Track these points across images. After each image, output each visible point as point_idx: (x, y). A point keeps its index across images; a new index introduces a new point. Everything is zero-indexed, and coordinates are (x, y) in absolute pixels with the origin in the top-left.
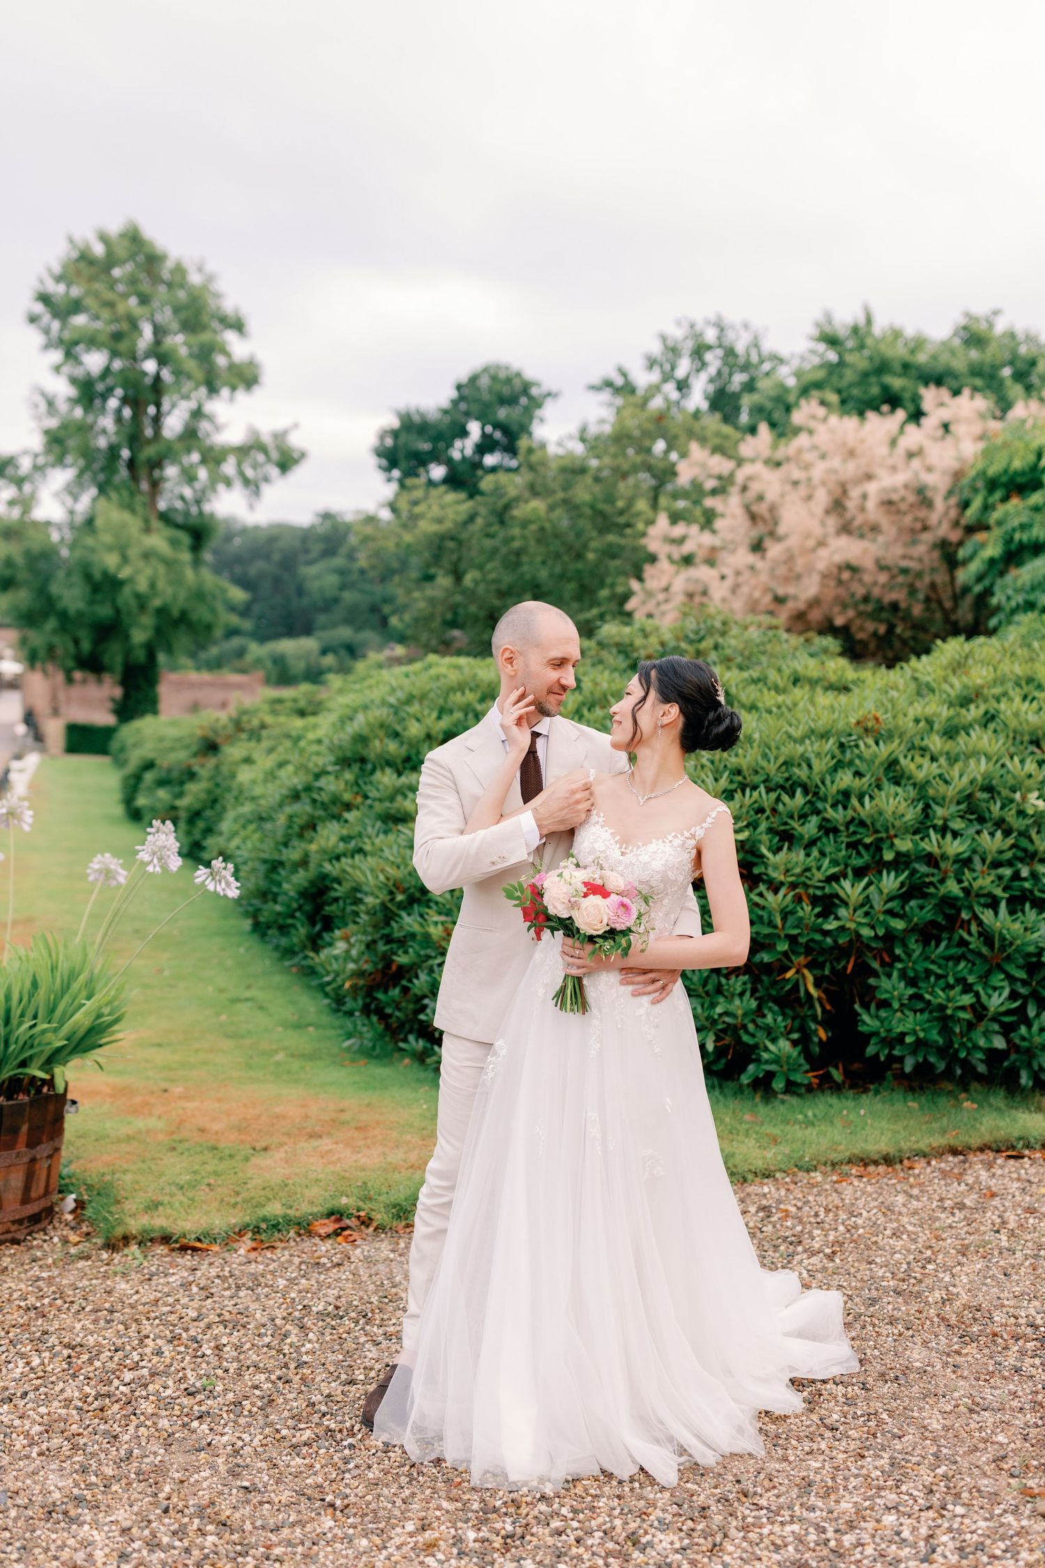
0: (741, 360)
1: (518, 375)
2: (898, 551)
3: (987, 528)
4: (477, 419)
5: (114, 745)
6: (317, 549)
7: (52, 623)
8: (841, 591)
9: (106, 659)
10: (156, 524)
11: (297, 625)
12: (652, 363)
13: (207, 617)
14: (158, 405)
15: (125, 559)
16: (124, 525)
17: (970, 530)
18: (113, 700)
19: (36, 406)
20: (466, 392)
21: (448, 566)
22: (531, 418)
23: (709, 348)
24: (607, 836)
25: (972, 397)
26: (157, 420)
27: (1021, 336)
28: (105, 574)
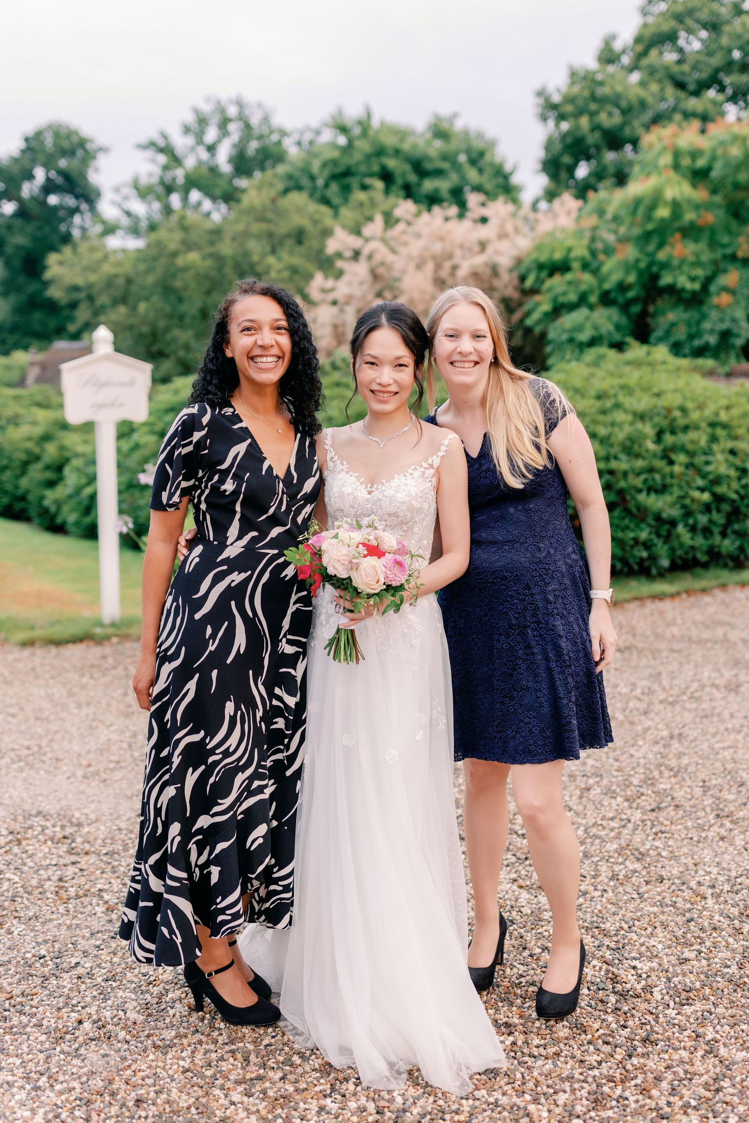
0: (256, 132)
1: (76, 133)
3: (540, 292)
4: (42, 166)
12: (187, 130)
17: (528, 293)
20: (34, 144)
23: (231, 120)
24: (353, 479)
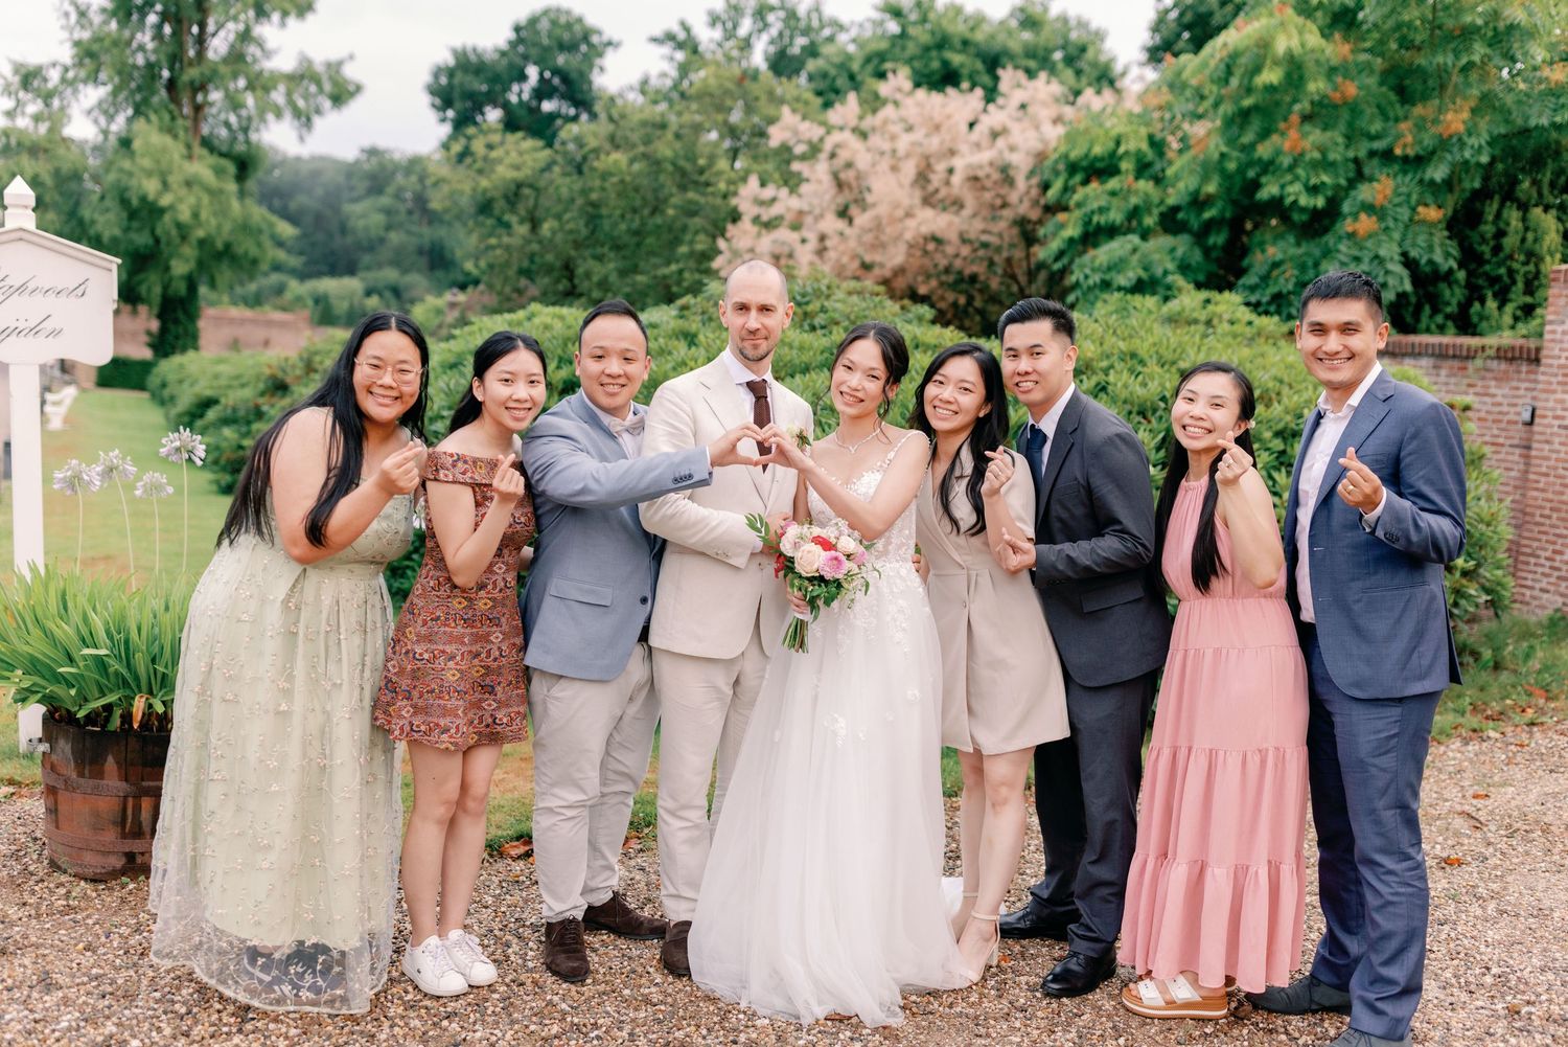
0: (803, 24)
1: (580, 20)
2: (978, 225)
3: (1066, 209)
4: (535, 63)
5: (153, 380)
6: (362, 186)
8: (927, 262)
9: (143, 289)
10: (198, 150)
11: (340, 264)
12: (714, 20)
13: (253, 251)
14: (202, 26)
15: (165, 185)
16: (164, 150)
17: (1050, 210)
18: (149, 333)
19: (67, 15)
20: (524, 34)
21: (523, 213)
22: (591, 67)
23: (772, 9)
25: (1048, 82)
26: (201, 41)
27: (1073, 23)
28: (143, 199)
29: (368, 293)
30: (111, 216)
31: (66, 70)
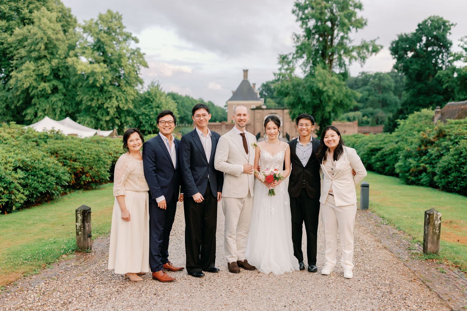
1: (441, 19)
6: (360, 84)
7: (300, 106)
13: (348, 102)
14: (332, 35)
16: (324, 74)
18: (316, 130)
19: (294, 39)
22: (446, 33)
26: (332, 40)
29: (364, 116)
30: (308, 95)
31: (294, 55)
